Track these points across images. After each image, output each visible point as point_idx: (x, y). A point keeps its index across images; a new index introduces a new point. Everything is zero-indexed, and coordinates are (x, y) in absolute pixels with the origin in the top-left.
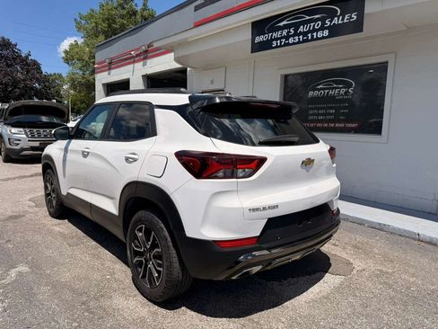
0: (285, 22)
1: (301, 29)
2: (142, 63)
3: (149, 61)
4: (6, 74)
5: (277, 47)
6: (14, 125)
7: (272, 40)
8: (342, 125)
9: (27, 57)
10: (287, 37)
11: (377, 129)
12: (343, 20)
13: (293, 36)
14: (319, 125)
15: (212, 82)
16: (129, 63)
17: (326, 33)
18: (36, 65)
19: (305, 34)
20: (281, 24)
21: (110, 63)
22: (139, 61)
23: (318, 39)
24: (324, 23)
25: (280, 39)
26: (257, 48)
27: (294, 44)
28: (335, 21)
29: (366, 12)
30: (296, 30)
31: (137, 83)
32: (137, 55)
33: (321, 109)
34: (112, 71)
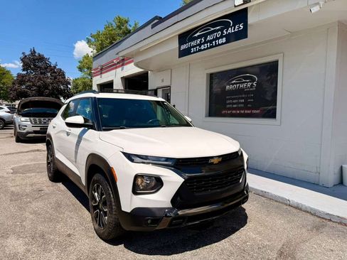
0: (198, 34)
1: (209, 38)
2: (120, 69)
3: (125, 67)
4: (40, 79)
5: (194, 52)
7: (191, 47)
8: (249, 112)
9: (55, 67)
10: (200, 45)
11: (272, 114)
12: (234, 29)
13: (204, 44)
14: (234, 112)
15: (163, 81)
16: (113, 69)
17: (224, 40)
18: (62, 74)
19: (211, 42)
20: (196, 35)
21: (101, 69)
22: (119, 67)
23: (219, 45)
24: (222, 33)
25: (196, 46)
26: (183, 53)
27: (204, 49)
28: (230, 31)
29: (249, 23)
30: (205, 39)
31: (118, 85)
32: (118, 63)
33: (235, 99)
34: (103, 75)
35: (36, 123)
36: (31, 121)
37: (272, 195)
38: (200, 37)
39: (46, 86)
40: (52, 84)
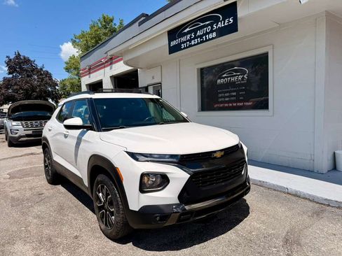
0: (188, 29)
1: (198, 33)
2: (109, 67)
3: (114, 65)
4: (27, 82)
5: (184, 48)
6: (15, 119)
7: (181, 43)
8: (241, 104)
9: (41, 69)
10: (190, 41)
11: (264, 105)
12: (224, 24)
13: (194, 39)
14: (226, 105)
15: (153, 78)
16: (101, 68)
17: (214, 34)
18: (48, 75)
19: (201, 37)
20: (186, 31)
21: (90, 69)
22: (107, 66)
23: (210, 39)
24: (212, 28)
25: (186, 42)
26: (173, 50)
27: (195, 45)
28: (219, 25)
29: (239, 16)
30: (195, 34)
31: (108, 84)
32: (106, 62)
33: (227, 92)
34: (92, 75)
35: (28, 127)
36: (22, 125)
37: (270, 184)
38: (189, 32)
39: (33, 89)
40: (39, 86)
